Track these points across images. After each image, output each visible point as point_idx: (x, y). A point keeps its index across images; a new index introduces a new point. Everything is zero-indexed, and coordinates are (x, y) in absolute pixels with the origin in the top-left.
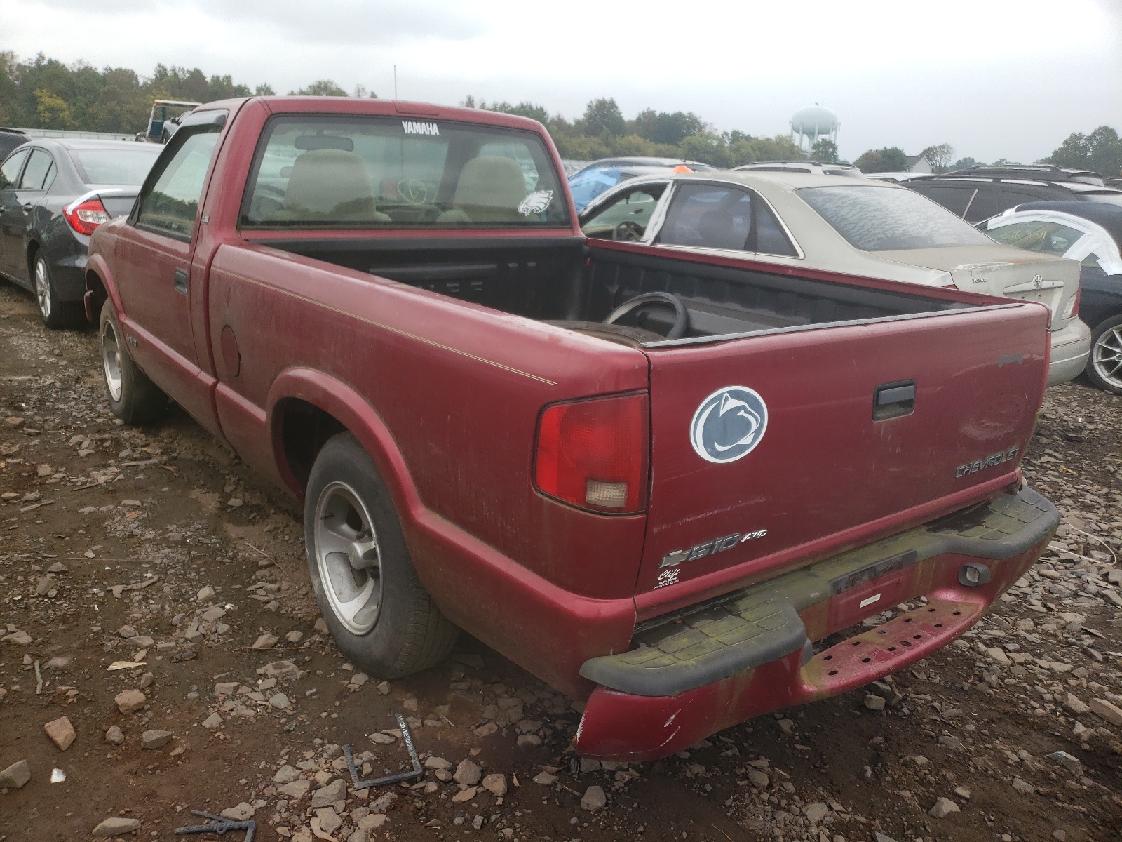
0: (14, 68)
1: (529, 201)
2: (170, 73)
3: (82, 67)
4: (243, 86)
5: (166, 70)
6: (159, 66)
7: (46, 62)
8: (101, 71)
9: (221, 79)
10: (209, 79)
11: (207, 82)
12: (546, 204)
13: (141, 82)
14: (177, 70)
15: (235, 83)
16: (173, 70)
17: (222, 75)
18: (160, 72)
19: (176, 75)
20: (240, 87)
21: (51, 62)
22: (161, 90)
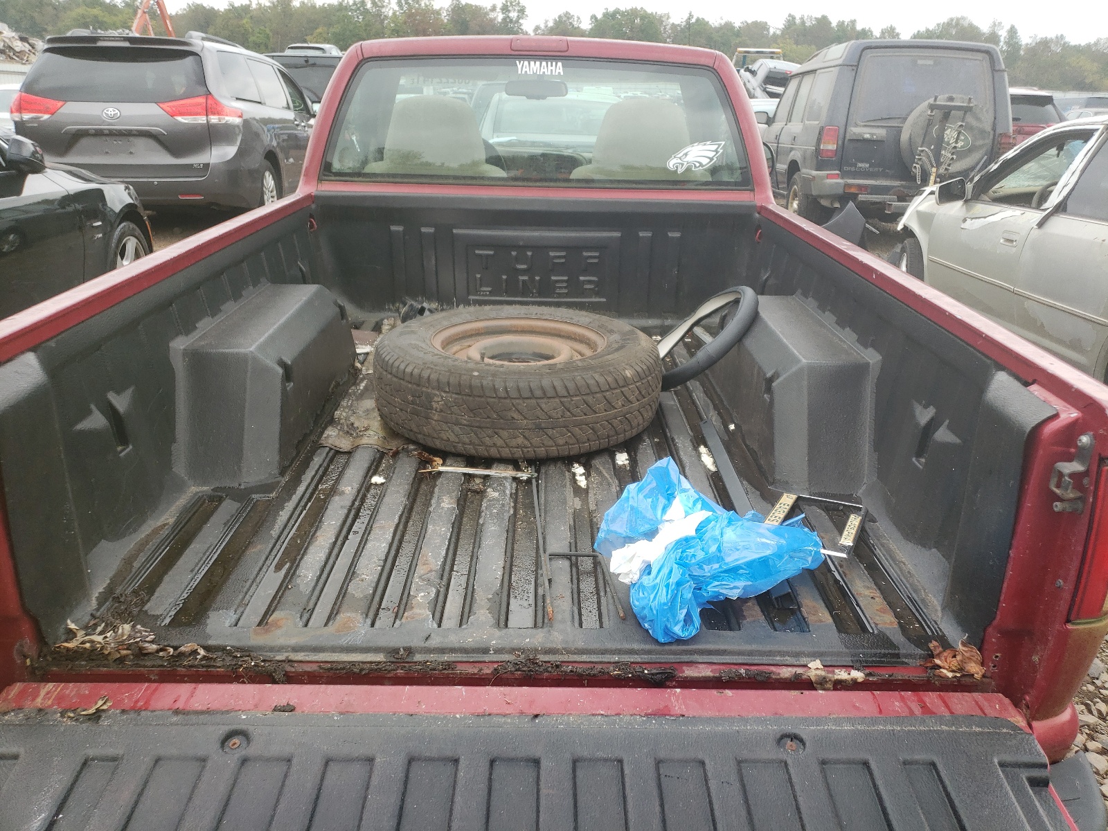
0: (668, 27)
1: (686, 154)
2: (798, 21)
3: (723, 22)
4: (867, 29)
5: (795, 18)
6: (790, 15)
7: (693, 20)
8: (737, 24)
9: (846, 23)
10: (834, 24)
11: (833, 28)
12: (711, 159)
13: (772, 31)
14: (806, 17)
15: (859, 27)
16: (802, 18)
17: (847, 20)
18: (789, 21)
19: (803, 23)
20: (863, 30)
21: (698, 20)
22: (786, 39)
